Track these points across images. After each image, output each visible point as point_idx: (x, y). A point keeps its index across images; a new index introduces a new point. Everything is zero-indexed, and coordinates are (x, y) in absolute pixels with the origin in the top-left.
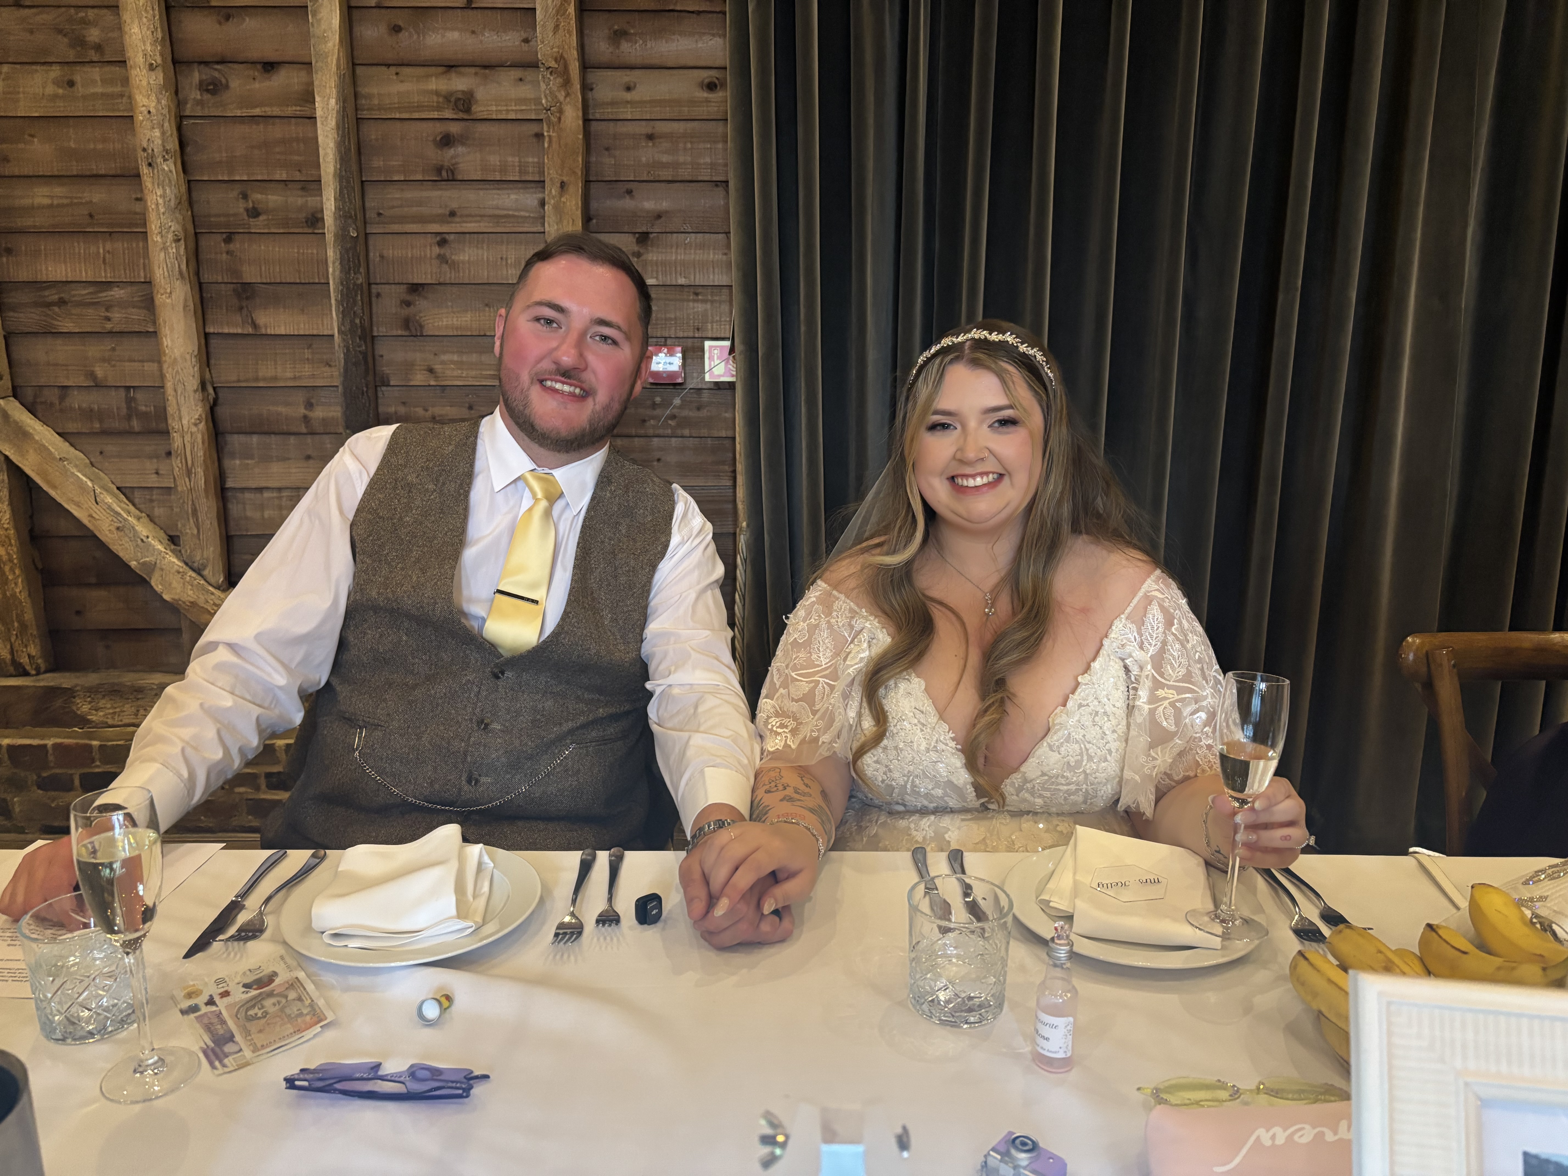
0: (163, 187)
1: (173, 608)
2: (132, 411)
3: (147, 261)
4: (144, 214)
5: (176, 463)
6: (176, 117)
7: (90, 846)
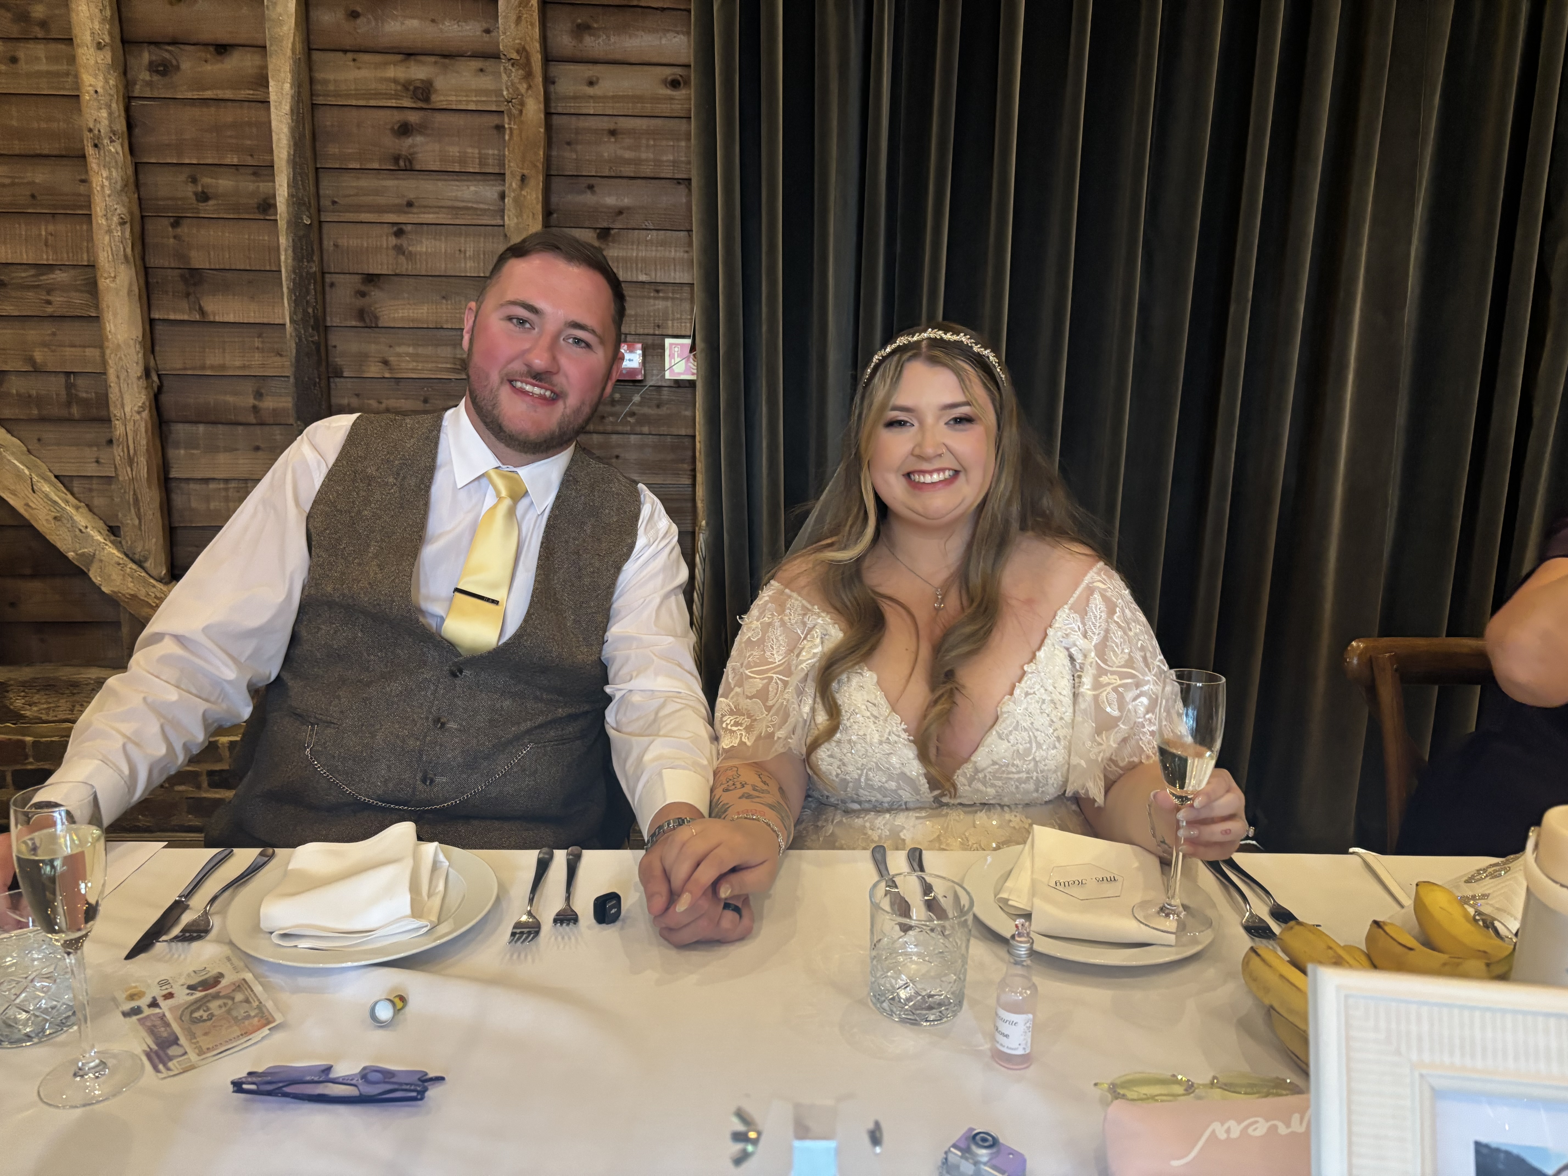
0: (109, 169)
1: (112, 601)
2: (71, 399)
3: (90, 245)
4: (89, 196)
5: (118, 452)
6: (124, 99)
7: (30, 843)
